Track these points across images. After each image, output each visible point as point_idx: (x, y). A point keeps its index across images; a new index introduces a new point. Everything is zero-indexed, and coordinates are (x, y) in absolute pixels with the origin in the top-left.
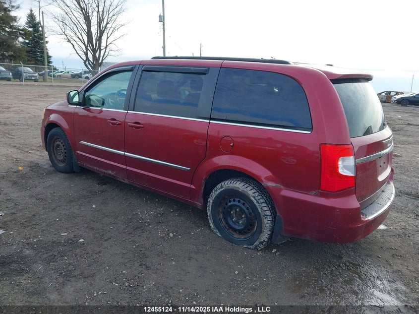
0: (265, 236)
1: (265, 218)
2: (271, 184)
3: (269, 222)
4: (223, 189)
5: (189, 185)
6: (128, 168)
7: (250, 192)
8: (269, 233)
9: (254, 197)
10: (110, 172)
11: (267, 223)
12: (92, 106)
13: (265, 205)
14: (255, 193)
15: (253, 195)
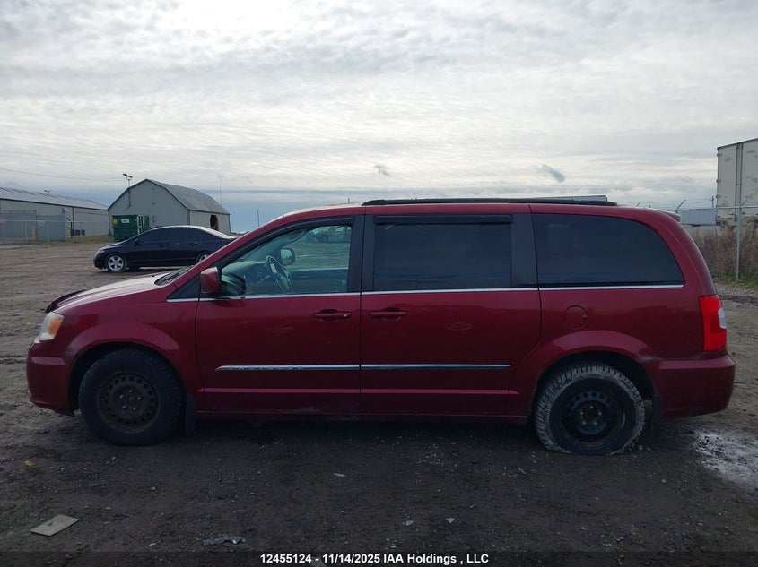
0: (638, 431)
2: (646, 358)
4: (570, 384)
5: (503, 392)
6: (365, 391)
8: (645, 423)
9: (623, 382)
10: (311, 410)
11: (641, 411)
12: (233, 295)
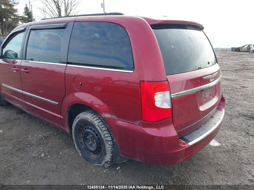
0: (108, 157)
1: (107, 143)
2: (108, 116)
3: (110, 146)
4: (79, 119)
5: (59, 116)
6: (27, 102)
7: (96, 122)
8: (111, 155)
9: (99, 126)
11: (108, 147)
13: (107, 132)
14: (99, 122)
15: (98, 124)
